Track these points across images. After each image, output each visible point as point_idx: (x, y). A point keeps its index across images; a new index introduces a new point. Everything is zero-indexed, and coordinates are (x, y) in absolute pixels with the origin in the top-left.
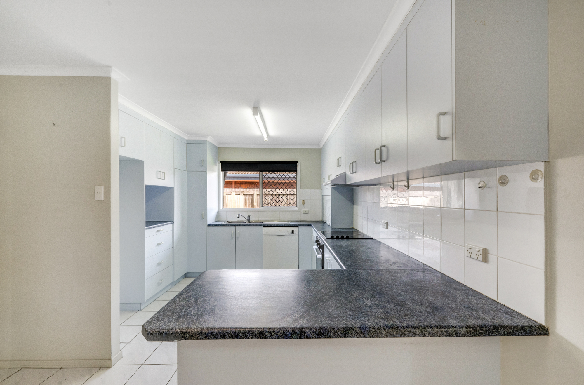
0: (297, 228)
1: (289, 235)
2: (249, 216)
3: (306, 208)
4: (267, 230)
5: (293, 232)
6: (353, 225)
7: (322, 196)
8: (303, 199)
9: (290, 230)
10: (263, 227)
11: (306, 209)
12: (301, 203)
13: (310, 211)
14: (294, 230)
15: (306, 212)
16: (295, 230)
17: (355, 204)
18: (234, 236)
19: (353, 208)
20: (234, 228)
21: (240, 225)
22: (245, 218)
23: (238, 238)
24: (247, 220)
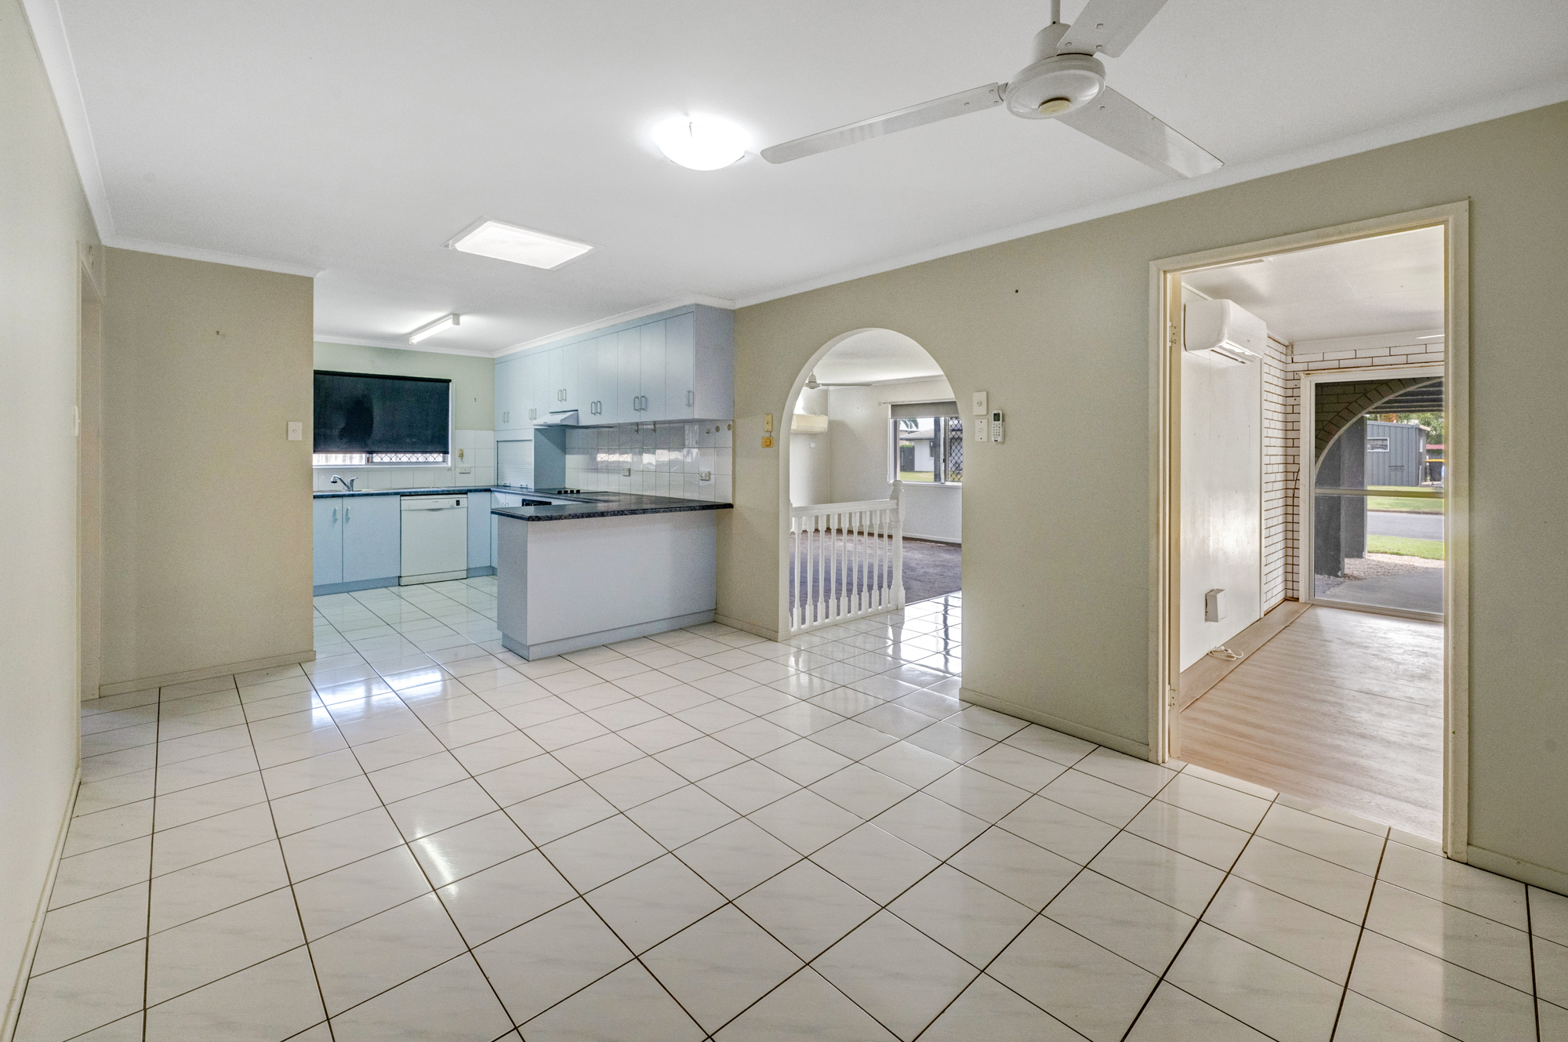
0: (465, 496)
1: (452, 508)
2: (353, 480)
3: (466, 464)
4: (407, 502)
5: (458, 503)
6: (565, 483)
7: (496, 443)
8: (461, 448)
9: (450, 500)
11: (466, 466)
12: (457, 455)
13: (473, 469)
14: (460, 500)
15: (467, 472)
16: (462, 498)
17: (570, 454)
18: (339, 516)
19: (565, 459)
20: (339, 500)
21: (353, 495)
22: (345, 484)
23: (348, 519)
24: (349, 488)
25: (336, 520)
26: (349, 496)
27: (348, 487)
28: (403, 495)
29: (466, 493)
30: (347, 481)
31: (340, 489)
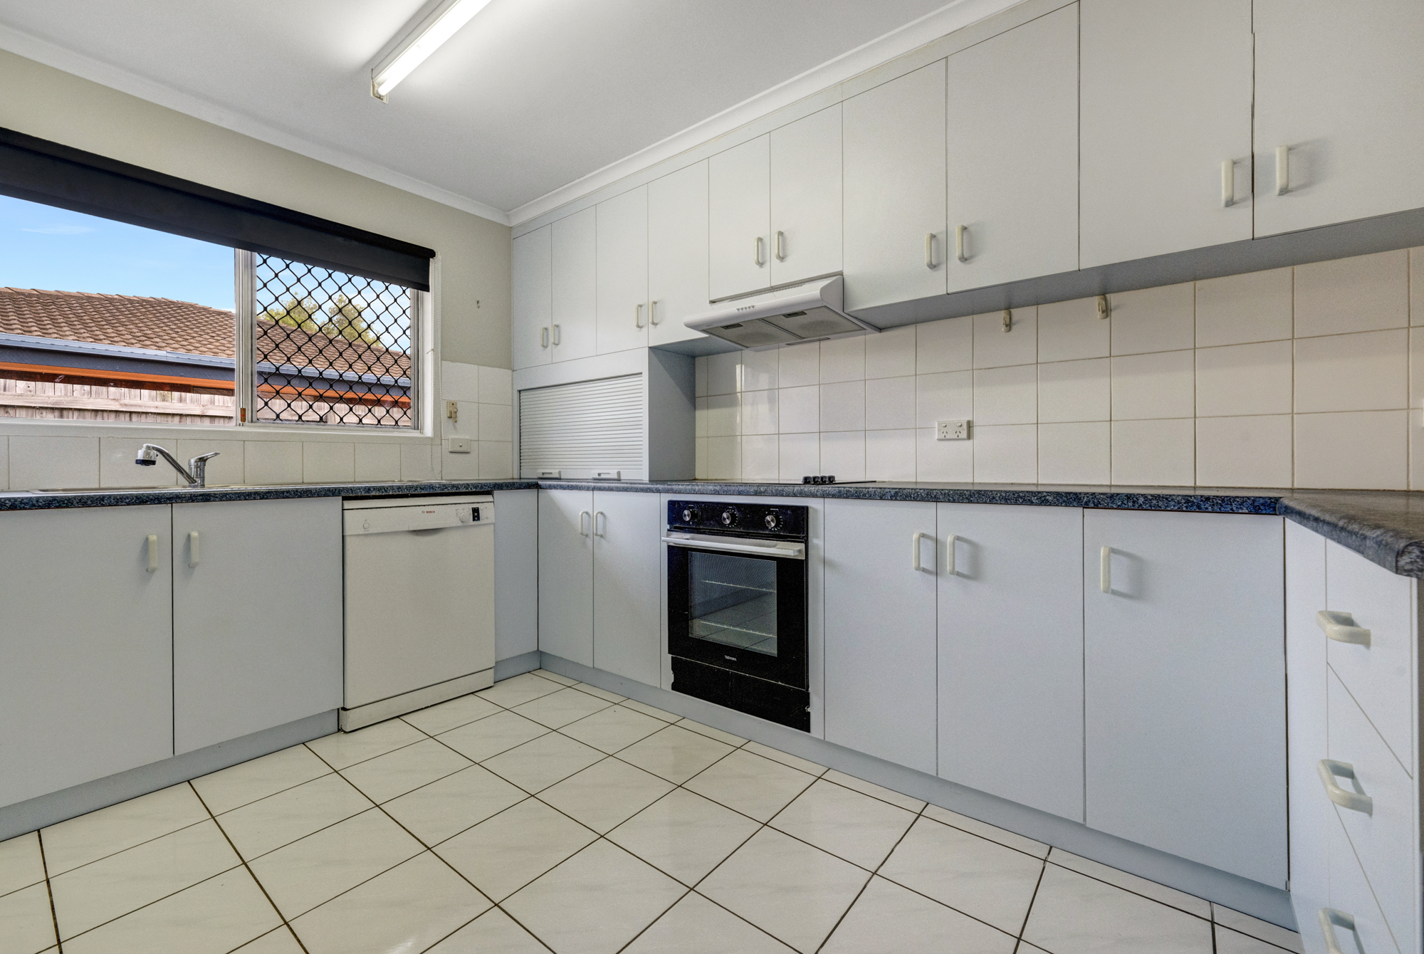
0: (490, 497)
1: (463, 526)
2: (203, 460)
3: (463, 433)
4: (360, 517)
5: (476, 514)
7: (516, 394)
8: (453, 399)
9: (463, 506)
10: (345, 499)
11: (462, 437)
12: (444, 414)
13: (475, 445)
14: (479, 507)
15: (461, 449)
16: (485, 505)
17: (708, 407)
18: (159, 560)
19: (694, 417)
20: (162, 512)
21: (207, 498)
22: (179, 469)
23: (191, 567)
24: (191, 480)
25: (150, 572)
26: (193, 498)
27: (188, 477)
28: (349, 495)
29: (489, 493)
30: (188, 461)
31: (163, 479)
